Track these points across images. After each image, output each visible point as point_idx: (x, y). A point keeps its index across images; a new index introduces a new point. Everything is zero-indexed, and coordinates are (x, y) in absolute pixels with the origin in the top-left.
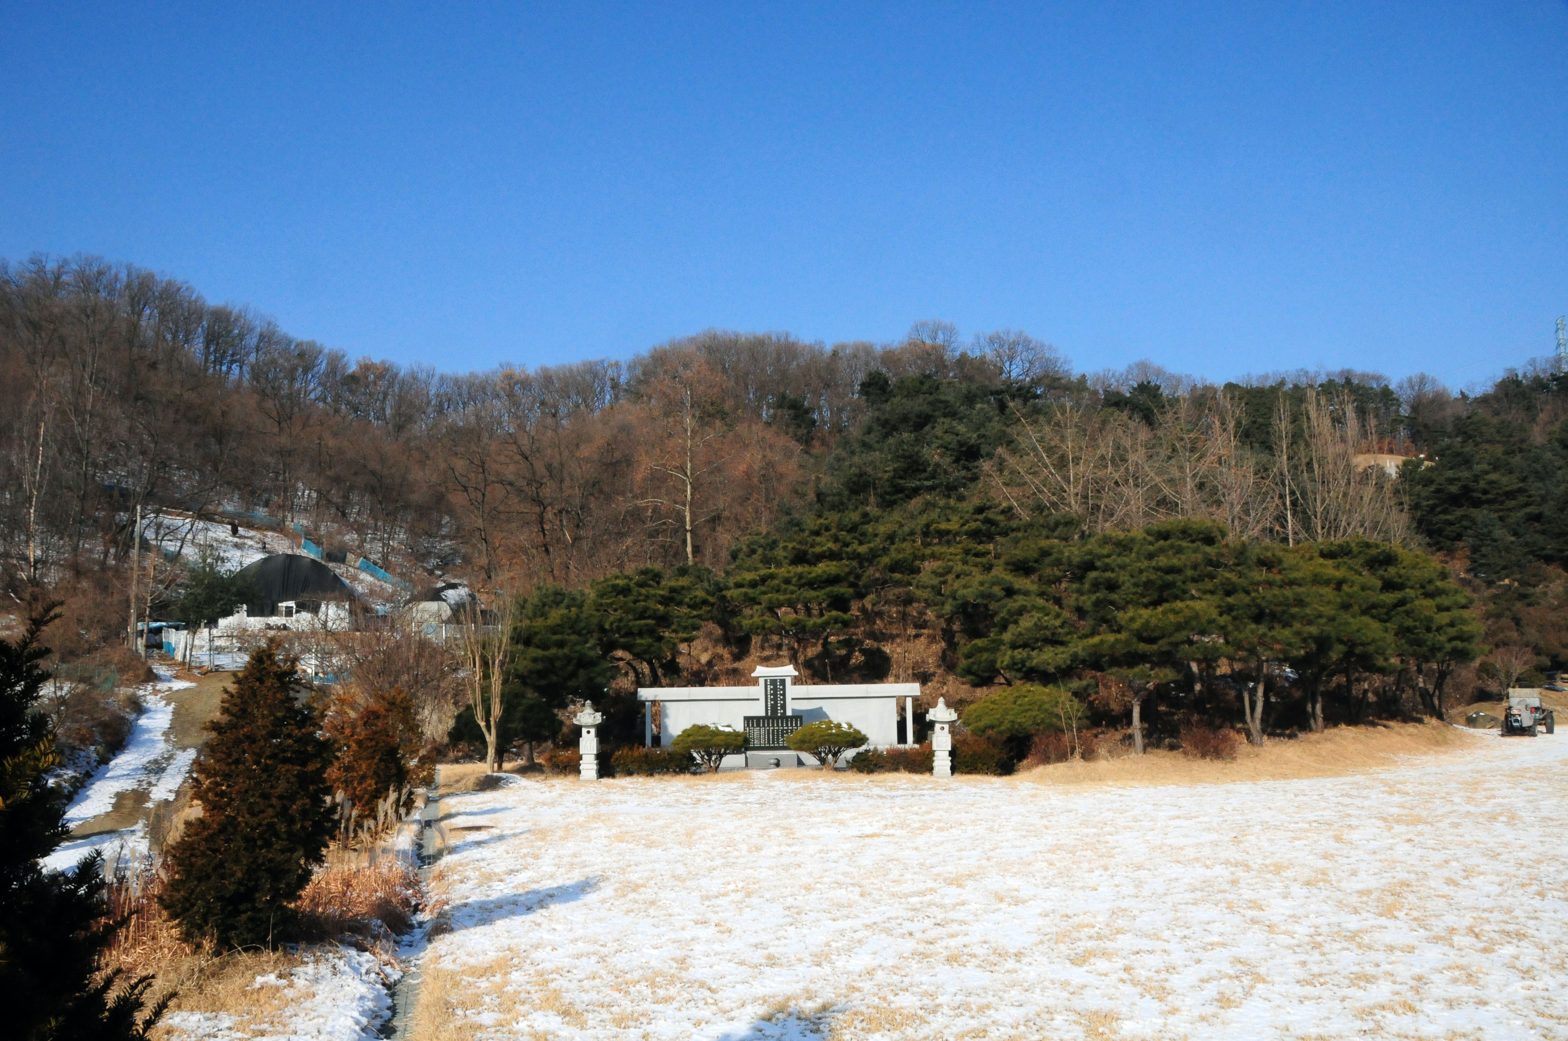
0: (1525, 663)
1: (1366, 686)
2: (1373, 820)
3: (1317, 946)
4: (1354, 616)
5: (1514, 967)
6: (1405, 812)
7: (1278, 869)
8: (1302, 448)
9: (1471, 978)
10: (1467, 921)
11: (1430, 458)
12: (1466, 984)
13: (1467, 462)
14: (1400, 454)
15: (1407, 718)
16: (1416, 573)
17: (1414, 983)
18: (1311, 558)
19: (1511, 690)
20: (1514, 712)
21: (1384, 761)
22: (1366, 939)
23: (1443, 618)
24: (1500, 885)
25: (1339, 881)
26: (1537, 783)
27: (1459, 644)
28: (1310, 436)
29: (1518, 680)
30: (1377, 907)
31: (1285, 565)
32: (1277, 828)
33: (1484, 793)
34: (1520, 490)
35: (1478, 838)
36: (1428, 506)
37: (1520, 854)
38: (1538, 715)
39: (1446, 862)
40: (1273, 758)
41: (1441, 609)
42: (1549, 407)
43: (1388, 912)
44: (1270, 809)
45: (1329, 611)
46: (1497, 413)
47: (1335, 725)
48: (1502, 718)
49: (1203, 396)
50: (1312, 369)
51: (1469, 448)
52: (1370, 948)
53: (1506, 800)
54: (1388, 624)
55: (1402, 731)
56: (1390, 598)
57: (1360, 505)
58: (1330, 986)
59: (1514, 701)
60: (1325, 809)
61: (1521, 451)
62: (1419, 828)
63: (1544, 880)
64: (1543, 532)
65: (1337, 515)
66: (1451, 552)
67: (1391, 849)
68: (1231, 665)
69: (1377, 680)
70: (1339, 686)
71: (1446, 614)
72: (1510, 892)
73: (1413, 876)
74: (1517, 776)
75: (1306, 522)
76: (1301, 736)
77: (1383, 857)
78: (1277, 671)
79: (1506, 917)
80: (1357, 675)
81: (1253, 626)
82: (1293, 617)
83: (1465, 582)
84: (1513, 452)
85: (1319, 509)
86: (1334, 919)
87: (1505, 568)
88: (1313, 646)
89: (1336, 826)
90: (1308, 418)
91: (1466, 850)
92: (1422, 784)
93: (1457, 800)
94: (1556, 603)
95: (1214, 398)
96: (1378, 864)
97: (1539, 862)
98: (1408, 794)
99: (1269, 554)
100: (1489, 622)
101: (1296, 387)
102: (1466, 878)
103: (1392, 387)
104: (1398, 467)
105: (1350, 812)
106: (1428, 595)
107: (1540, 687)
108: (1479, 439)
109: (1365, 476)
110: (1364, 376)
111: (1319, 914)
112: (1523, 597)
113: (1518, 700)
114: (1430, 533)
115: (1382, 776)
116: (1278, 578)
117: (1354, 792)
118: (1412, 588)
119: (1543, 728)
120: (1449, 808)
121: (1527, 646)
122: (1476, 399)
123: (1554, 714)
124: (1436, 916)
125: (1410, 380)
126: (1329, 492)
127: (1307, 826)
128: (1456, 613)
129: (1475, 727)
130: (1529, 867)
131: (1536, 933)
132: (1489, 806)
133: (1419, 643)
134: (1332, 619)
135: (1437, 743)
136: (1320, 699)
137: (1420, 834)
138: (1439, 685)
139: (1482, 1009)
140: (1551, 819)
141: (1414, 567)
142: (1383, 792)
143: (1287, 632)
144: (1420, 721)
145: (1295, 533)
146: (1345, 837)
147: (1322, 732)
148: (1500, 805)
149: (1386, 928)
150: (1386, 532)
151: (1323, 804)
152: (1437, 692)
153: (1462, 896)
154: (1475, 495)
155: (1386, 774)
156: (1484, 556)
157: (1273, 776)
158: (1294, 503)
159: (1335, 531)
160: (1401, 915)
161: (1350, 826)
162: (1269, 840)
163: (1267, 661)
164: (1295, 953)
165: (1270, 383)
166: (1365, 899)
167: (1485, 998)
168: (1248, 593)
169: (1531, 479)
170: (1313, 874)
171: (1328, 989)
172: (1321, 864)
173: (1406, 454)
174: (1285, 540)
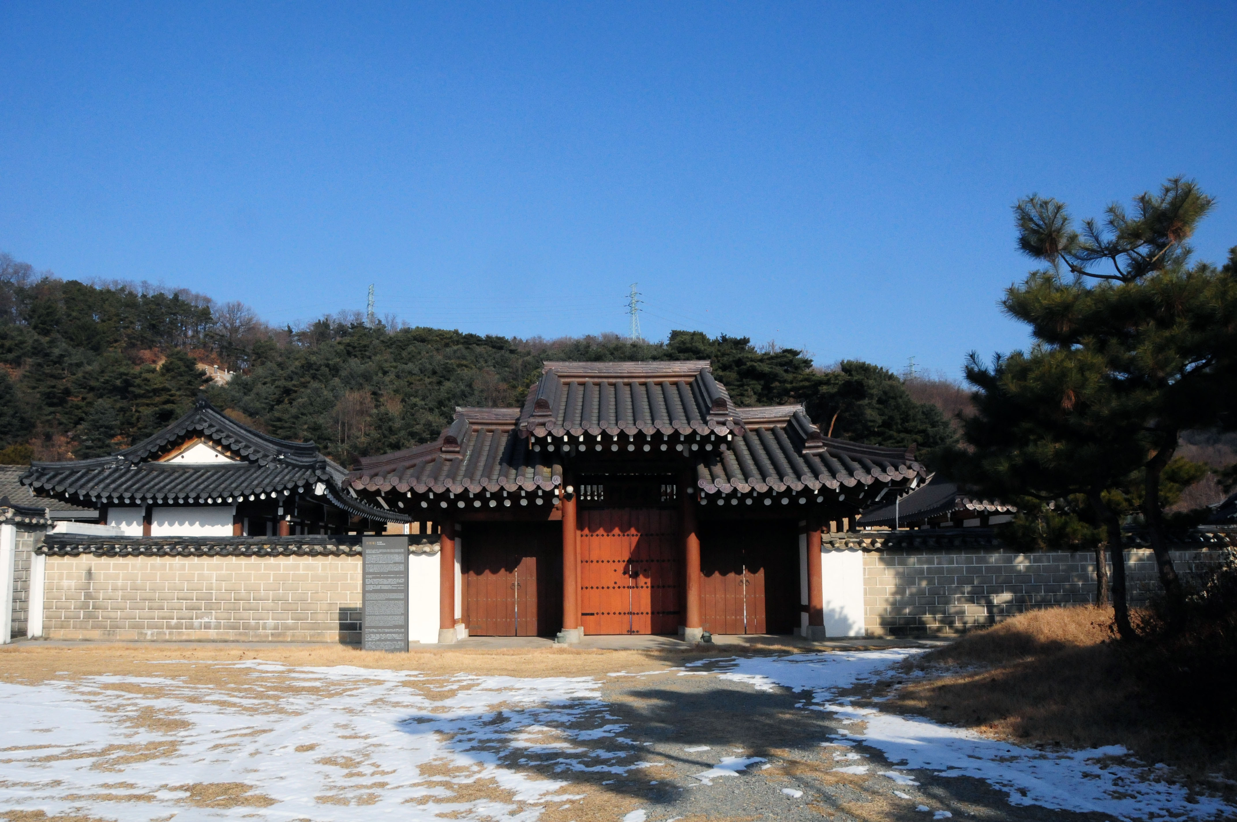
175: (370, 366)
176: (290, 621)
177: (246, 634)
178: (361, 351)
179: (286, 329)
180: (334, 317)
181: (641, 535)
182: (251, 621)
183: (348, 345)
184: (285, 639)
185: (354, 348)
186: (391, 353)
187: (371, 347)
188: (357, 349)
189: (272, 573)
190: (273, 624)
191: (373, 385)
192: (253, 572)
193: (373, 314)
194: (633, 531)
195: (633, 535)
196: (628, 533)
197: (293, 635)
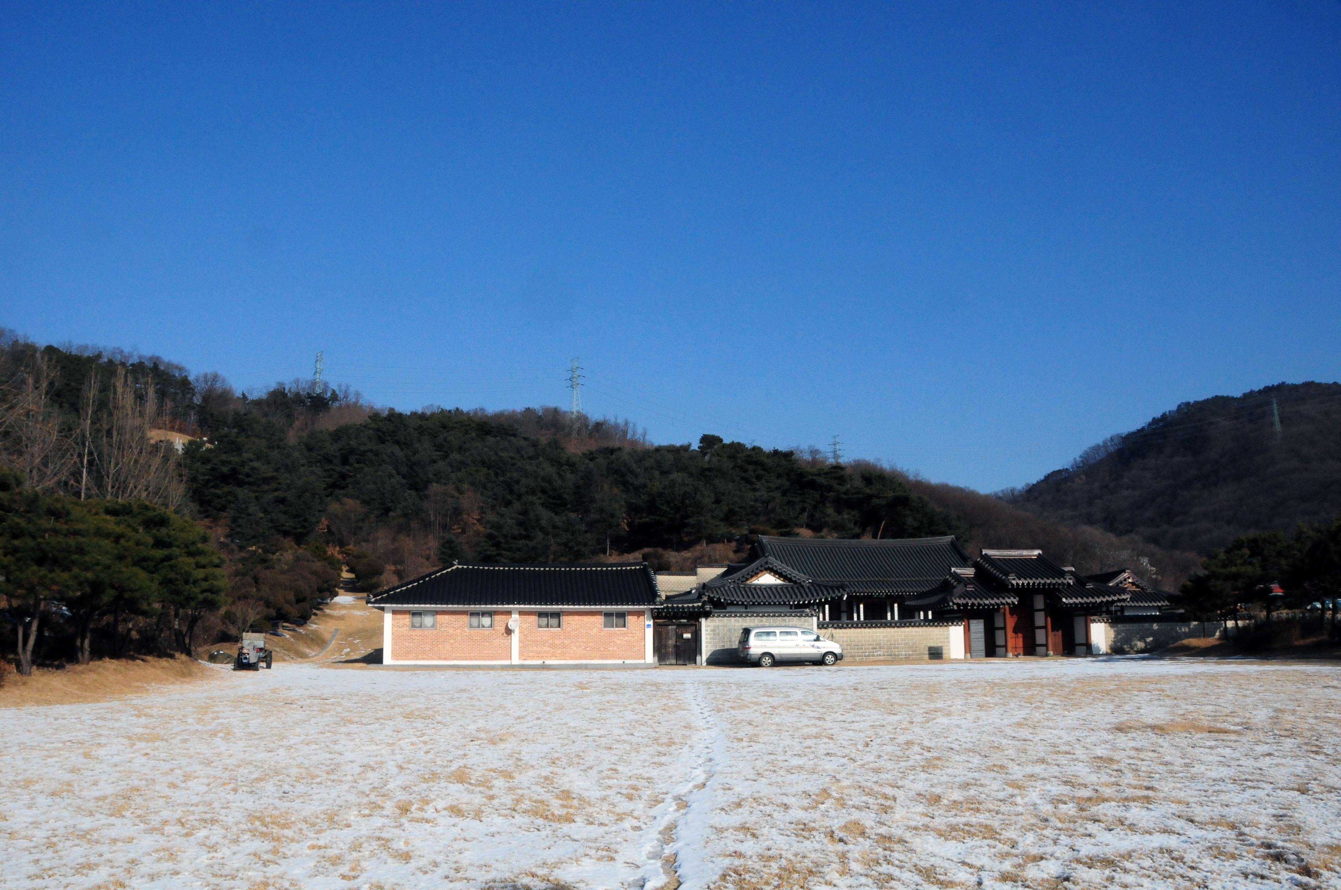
0: (258, 613)
1: (130, 626)
2: (120, 739)
3: (51, 845)
4: (127, 567)
5: (204, 845)
6: (148, 731)
7: (27, 784)
8: (105, 416)
9: (172, 856)
10: (179, 814)
11: (210, 441)
12: (167, 861)
13: (238, 449)
14: (188, 434)
15: (162, 653)
16: (183, 535)
17: (128, 866)
18: (97, 514)
19: (244, 634)
20: (245, 651)
21: (138, 689)
22: (96, 836)
23: (200, 574)
24: (208, 785)
25: (81, 791)
26: (251, 707)
27: (209, 595)
28: (114, 407)
29: (251, 626)
30: (110, 809)
31: (72, 517)
32: (33, 748)
33: (211, 715)
34: (274, 478)
35: (198, 751)
36: (203, 480)
37: (227, 761)
38: (261, 654)
39: (172, 770)
40: (40, 686)
41: (199, 566)
42: (303, 417)
43: (117, 812)
44: (29, 731)
45: (105, 560)
46: (266, 415)
47: (100, 658)
48: (236, 656)
49: (23, 352)
50: (127, 350)
51: (241, 439)
52: (97, 842)
53: (226, 721)
54: (154, 575)
55: (156, 664)
56: (159, 553)
57: (148, 473)
58: (57, 876)
59: (246, 643)
60: (80, 730)
61: (278, 447)
62: (157, 744)
63: (240, 779)
64: (285, 513)
65: (127, 478)
66: (215, 520)
67: (130, 762)
68: (9, 601)
69: (142, 621)
70: (108, 624)
71: (202, 570)
72: (213, 790)
73: (144, 782)
74: (237, 702)
75: (98, 479)
76: (68, 667)
77: (123, 768)
78: (54, 609)
79: (206, 809)
80: (124, 615)
81: (35, 568)
82: (73, 562)
83: (223, 545)
84: (273, 447)
85: (112, 471)
86: (71, 822)
87: (254, 537)
88: (88, 590)
89: (87, 744)
90: (115, 393)
91: (189, 760)
92: (166, 708)
93: (190, 720)
94: (286, 567)
95: (33, 356)
96: (117, 775)
97: (239, 766)
98: (152, 716)
99: (59, 506)
100: (237, 579)
101: (110, 362)
102: (184, 781)
103: (191, 378)
104: (184, 444)
105: (102, 732)
106: (190, 554)
107: (266, 632)
108: (249, 433)
109: (156, 448)
110: (169, 365)
111: (57, 819)
112: (264, 561)
113: (249, 641)
114: (202, 503)
115: (134, 702)
116: (65, 527)
117: (108, 716)
118: (178, 547)
119: (263, 664)
120: (182, 727)
121: (261, 600)
122: (253, 401)
123: (273, 654)
124: (155, 812)
125: (206, 376)
126: (123, 458)
127: (61, 745)
128: (210, 570)
129: (215, 662)
130: (232, 770)
131: (225, 819)
132: (212, 726)
133: (178, 593)
134: (108, 567)
135: (184, 675)
136: (89, 635)
137: (156, 749)
138: (191, 628)
139: (175, 877)
140: (255, 734)
141: (182, 530)
142: (132, 716)
143: (65, 576)
144: (172, 657)
145: (88, 489)
146: (93, 753)
147: (88, 664)
148: (222, 724)
149: (114, 825)
150: (166, 497)
151: (79, 726)
152: (188, 634)
153: (179, 796)
154: (241, 476)
155: (137, 700)
156: (240, 526)
157: (38, 702)
158: (91, 463)
159: (123, 492)
160: (127, 814)
161: (99, 744)
162: (23, 758)
163: (45, 599)
164: (30, 853)
165: (87, 354)
166: (100, 803)
167: (179, 869)
168: (34, 537)
169: (282, 471)
170: (60, 786)
171: (55, 879)
172: (69, 777)
173: (193, 436)
174: (78, 494)
176: (911, 652)
190: (904, 653)
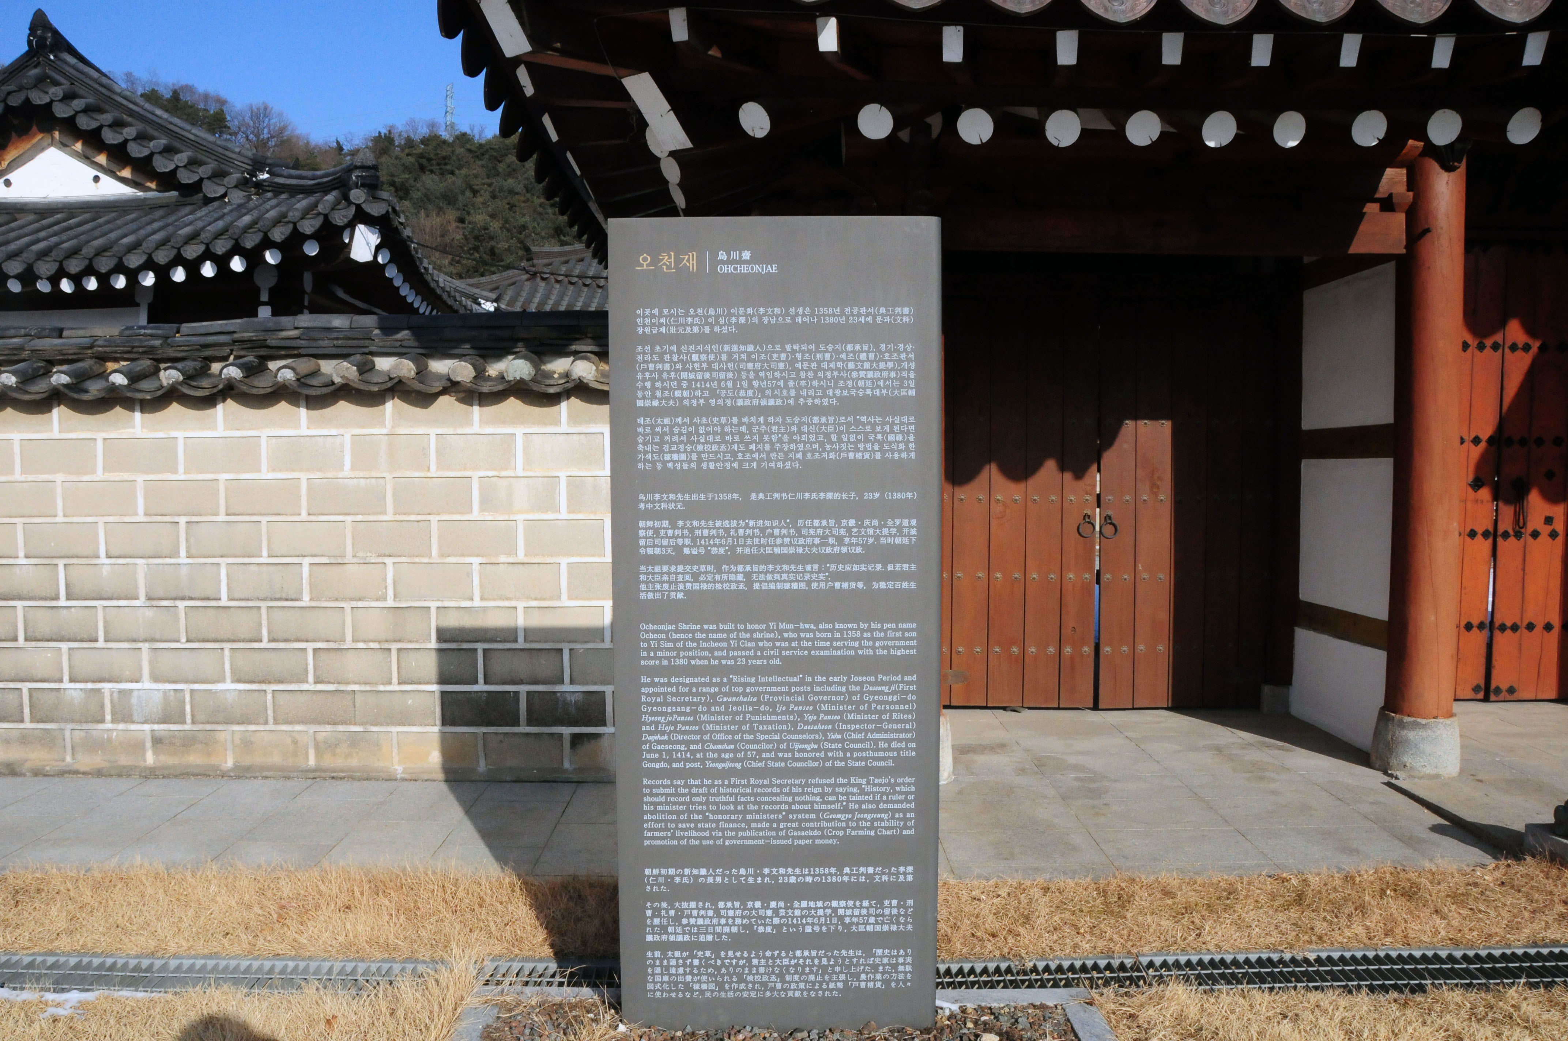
175: (454, 182)
176: (229, 685)
177: (48, 740)
178: (438, 164)
179: (335, 145)
180: (400, 129)
181: (1542, 349)
182: (66, 685)
183: (421, 156)
184: (214, 760)
185: (429, 160)
186: (483, 166)
187: (454, 158)
188: (434, 162)
189: (140, 478)
190: (158, 697)
191: (459, 209)
192: (59, 478)
193: (452, 125)
194: (1515, 331)
195: (1514, 348)
196: (1498, 338)
197: (247, 744)
